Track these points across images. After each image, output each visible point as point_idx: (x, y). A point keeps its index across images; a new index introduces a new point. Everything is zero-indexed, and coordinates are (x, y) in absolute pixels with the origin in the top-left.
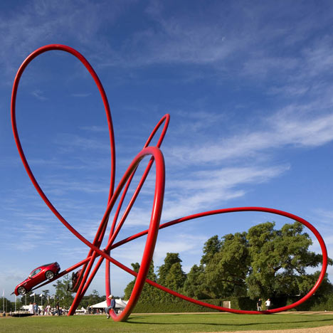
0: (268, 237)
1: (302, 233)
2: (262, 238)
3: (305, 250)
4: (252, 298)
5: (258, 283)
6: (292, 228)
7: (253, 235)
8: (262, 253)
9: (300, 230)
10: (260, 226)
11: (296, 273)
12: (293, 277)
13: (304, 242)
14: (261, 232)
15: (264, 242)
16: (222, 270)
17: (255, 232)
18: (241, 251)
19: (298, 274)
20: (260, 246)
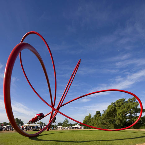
0: (123, 104)
1: (136, 101)
2: (120, 104)
3: (136, 107)
4: (117, 124)
5: (119, 119)
6: (132, 100)
7: (117, 103)
8: (121, 109)
9: (135, 100)
10: (120, 100)
11: (133, 115)
12: (132, 117)
13: (136, 104)
14: (120, 102)
15: (121, 105)
16: (107, 115)
17: (118, 102)
18: (113, 108)
19: (134, 116)
20: (120, 106)
